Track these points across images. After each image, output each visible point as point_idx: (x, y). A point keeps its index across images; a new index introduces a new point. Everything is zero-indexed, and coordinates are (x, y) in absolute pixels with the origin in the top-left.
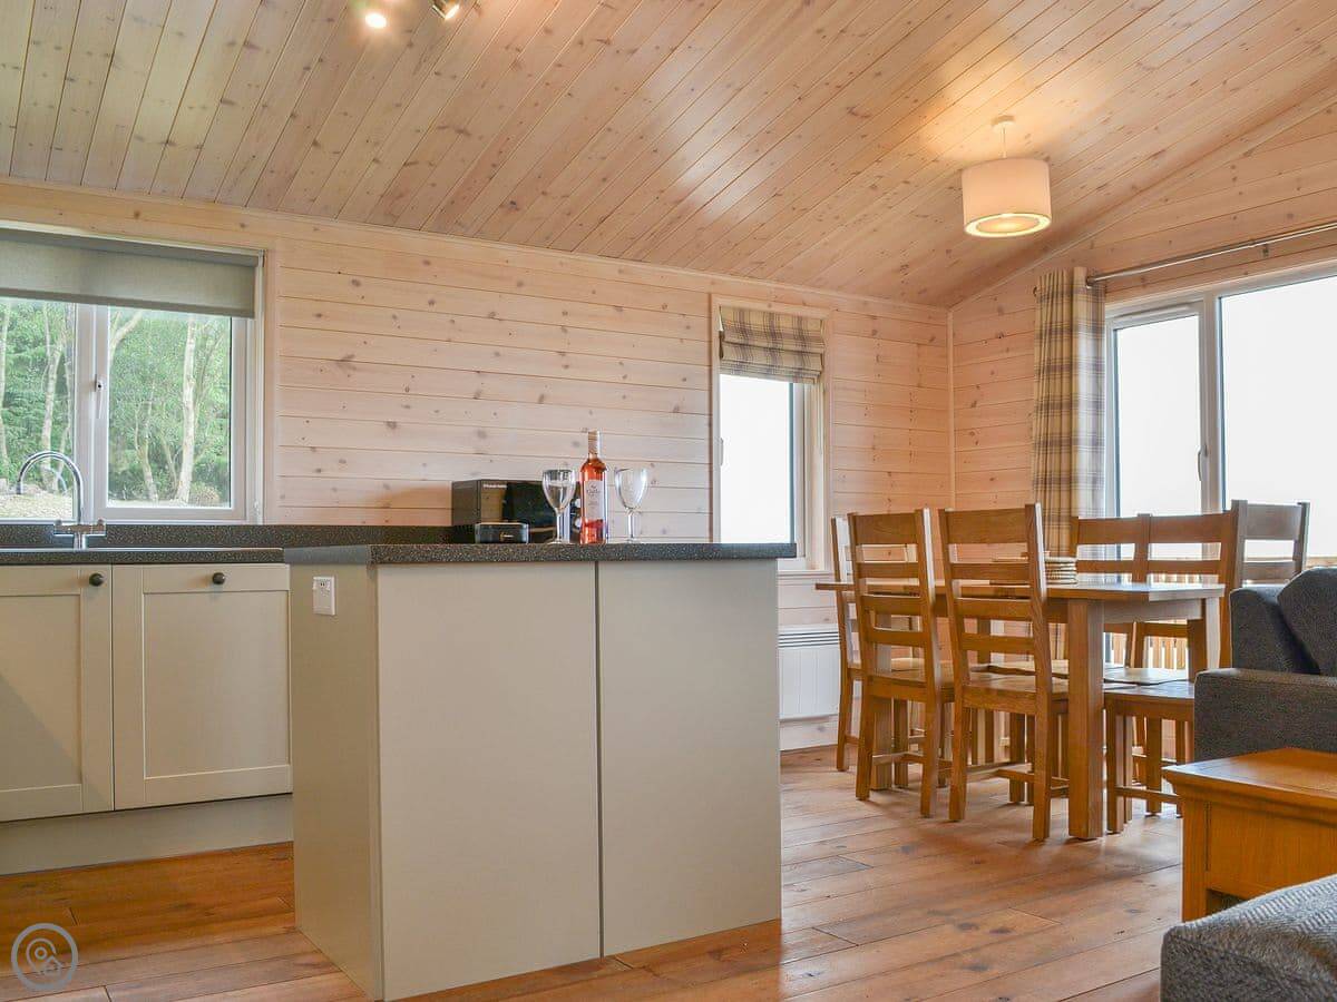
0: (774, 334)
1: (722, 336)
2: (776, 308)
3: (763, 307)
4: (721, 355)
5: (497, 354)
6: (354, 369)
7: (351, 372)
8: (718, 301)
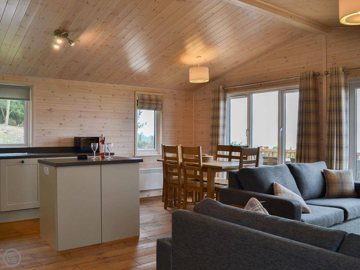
0: (150, 100)
1: (138, 101)
2: (151, 94)
3: (148, 93)
4: (137, 105)
5: (85, 107)
6: (52, 111)
7: (51, 112)
8: (137, 92)
